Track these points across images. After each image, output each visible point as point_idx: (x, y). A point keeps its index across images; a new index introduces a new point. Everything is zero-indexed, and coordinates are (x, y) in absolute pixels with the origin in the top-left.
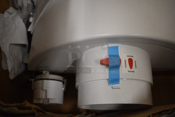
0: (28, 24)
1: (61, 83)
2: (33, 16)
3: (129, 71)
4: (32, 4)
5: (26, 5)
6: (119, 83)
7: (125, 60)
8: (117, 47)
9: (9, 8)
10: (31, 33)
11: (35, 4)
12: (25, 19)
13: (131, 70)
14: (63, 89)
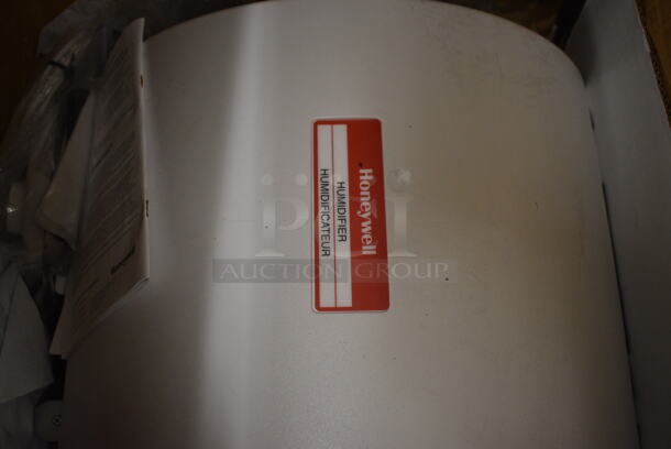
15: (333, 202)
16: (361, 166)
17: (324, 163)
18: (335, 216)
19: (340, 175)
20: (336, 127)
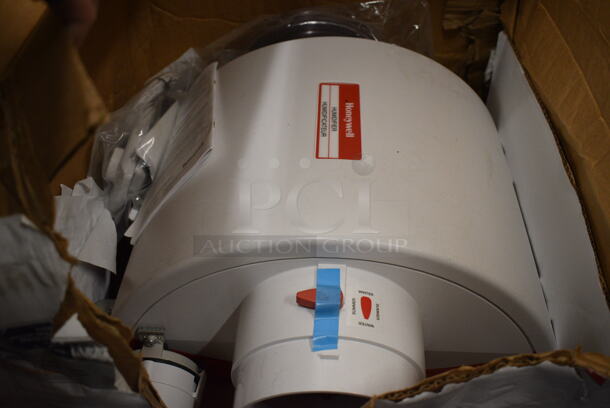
0: (123, 224)
1: (193, 377)
2: (139, 207)
3: (360, 323)
4: (144, 175)
5: (129, 175)
6: (336, 348)
7: (353, 299)
8: (339, 270)
9: (85, 177)
10: (132, 242)
11: (152, 177)
12: (119, 210)
13: (365, 321)
14: (195, 395)
15: (329, 115)
16: (347, 101)
17: (323, 100)
18: (331, 121)
19: (335, 103)
20: (333, 87)
